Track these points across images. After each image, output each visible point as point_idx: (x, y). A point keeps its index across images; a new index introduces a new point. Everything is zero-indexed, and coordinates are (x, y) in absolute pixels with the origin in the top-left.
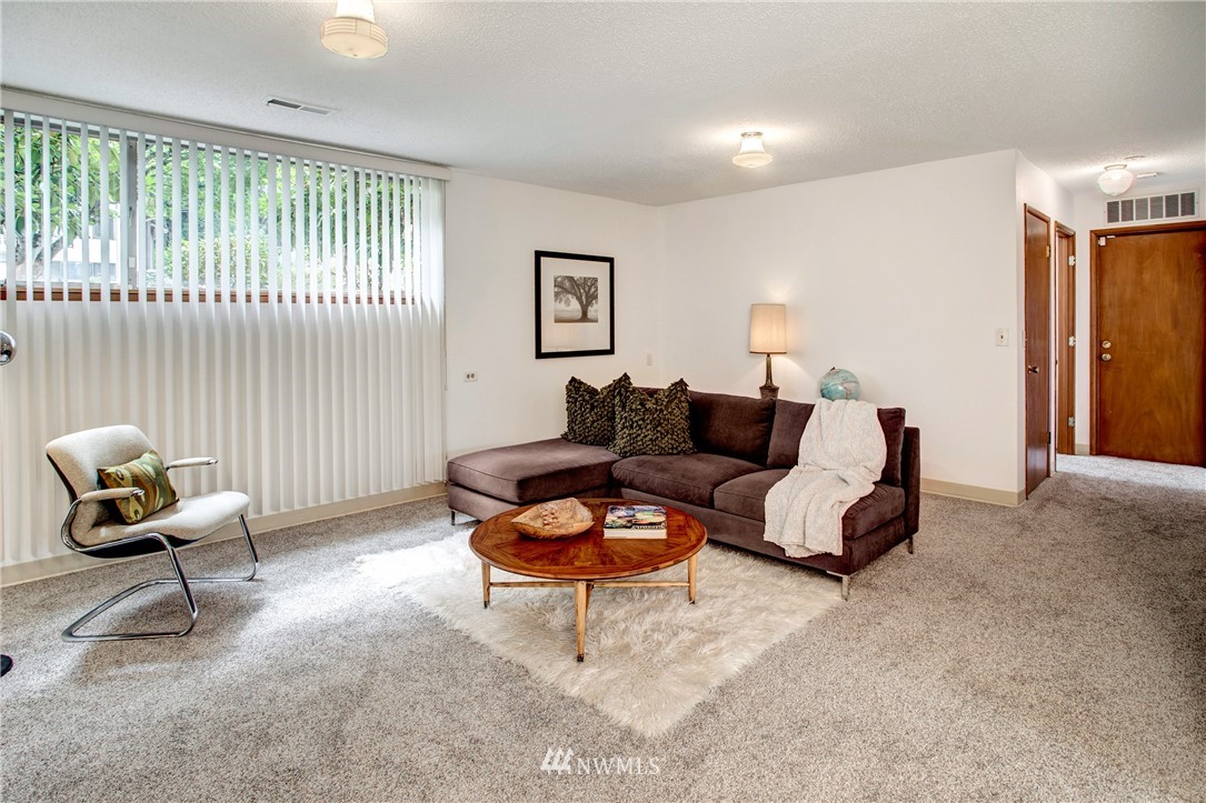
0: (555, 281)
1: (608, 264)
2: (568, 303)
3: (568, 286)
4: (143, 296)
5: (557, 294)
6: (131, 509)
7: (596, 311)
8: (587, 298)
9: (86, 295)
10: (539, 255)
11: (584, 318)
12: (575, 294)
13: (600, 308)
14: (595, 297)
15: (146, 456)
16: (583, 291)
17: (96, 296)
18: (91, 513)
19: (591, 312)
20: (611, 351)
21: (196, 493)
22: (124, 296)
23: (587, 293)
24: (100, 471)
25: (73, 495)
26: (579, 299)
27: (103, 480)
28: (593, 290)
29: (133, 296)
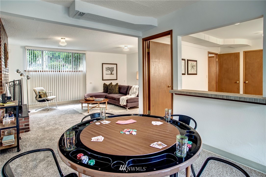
0: (106, 68)
1: (116, 65)
2: (108, 71)
3: (108, 69)
4: (44, 71)
5: (106, 70)
6: (42, 96)
7: (114, 73)
8: (112, 71)
9: (37, 71)
10: (103, 64)
11: (111, 74)
12: (109, 70)
13: (115, 72)
14: (113, 70)
15: (44, 91)
16: (111, 70)
17: (38, 71)
18: (38, 96)
19: (113, 73)
20: (117, 79)
21: (49, 96)
22: (42, 71)
23: (112, 70)
24: (39, 92)
25: (36, 94)
26: (110, 71)
27: (39, 93)
28: (113, 69)
29: (43, 71)
